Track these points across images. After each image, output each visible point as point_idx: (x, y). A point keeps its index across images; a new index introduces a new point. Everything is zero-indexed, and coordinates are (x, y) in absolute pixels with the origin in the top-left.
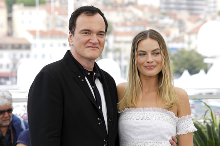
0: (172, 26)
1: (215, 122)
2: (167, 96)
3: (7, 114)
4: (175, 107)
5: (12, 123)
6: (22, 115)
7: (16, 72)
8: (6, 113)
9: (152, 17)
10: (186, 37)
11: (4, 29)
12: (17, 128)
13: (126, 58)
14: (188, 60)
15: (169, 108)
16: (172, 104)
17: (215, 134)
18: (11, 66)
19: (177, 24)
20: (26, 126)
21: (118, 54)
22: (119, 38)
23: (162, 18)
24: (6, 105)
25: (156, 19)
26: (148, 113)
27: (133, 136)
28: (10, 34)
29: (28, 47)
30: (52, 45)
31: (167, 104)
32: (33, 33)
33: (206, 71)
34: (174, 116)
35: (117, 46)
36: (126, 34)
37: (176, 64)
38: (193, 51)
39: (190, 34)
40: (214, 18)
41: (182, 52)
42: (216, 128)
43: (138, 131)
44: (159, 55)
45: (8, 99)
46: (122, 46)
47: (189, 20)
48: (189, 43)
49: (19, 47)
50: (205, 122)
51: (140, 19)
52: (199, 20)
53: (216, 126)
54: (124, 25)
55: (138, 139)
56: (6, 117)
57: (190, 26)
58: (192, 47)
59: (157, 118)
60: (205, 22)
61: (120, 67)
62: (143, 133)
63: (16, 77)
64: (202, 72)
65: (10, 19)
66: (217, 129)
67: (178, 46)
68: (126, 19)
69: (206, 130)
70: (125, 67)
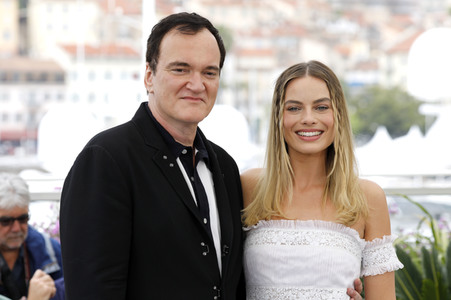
0: (354, 38)
1: (439, 242)
2: (343, 196)
3: (17, 226)
4: (360, 221)
5: (26, 243)
6: (46, 226)
7: (36, 130)
8: (17, 223)
9: (314, 18)
10: (383, 61)
11: (12, 42)
12: (36, 255)
13: (260, 103)
14: (386, 107)
15: (349, 222)
16: (355, 214)
17: (438, 270)
18: (26, 117)
19: (364, 33)
20: (55, 249)
21: (242, 95)
22: (245, 62)
23: (334, 21)
24: (16, 207)
25: (321, 22)
26: (305, 231)
27: (273, 278)
28: (23, 52)
29: (60, 78)
30: (108, 76)
31: (344, 213)
32: (71, 49)
33: (424, 131)
34: (358, 237)
35: (242, 77)
36: (260, 53)
37: (361, 116)
38: (395, 90)
39: (391, 53)
40: (439, 23)
41: (374, 90)
42: (440, 257)
43: (285, 266)
44: (329, 110)
45: (21, 195)
46: (251, 78)
47: (390, 25)
48: (390, 72)
49: (43, 78)
50: (418, 242)
51: (288, 23)
52: (409, 24)
53: (442, 251)
54: (256, 34)
55: (285, 284)
56: (16, 232)
57: (390, 37)
58: (395, 80)
59: (323, 241)
60: (421, 30)
61: (248, 120)
62: (295, 271)
63: (36, 140)
64: (414, 132)
65: (23, 21)
66: (443, 259)
67: (366, 78)
68: (261, 24)
69: (421, 259)
70: (258, 121)
